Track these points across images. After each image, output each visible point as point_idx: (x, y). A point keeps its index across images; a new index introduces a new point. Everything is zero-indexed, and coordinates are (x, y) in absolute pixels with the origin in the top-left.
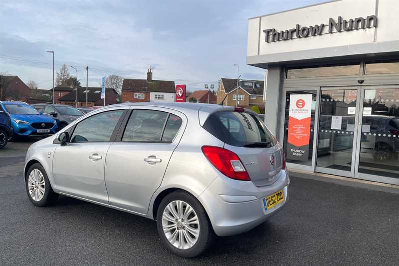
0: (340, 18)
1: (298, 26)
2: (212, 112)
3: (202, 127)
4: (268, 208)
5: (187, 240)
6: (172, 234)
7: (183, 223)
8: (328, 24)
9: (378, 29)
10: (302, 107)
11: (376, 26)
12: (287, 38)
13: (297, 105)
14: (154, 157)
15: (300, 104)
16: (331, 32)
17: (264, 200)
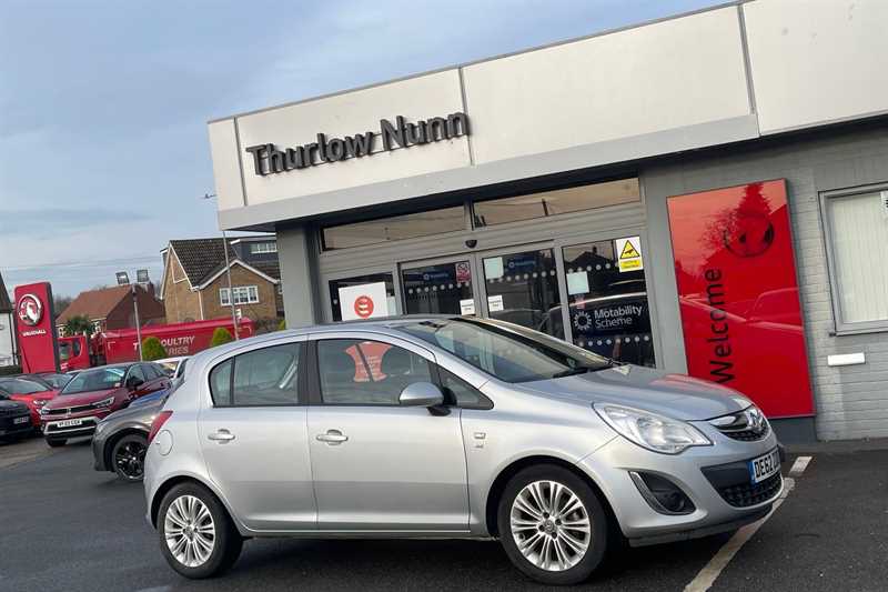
0: (401, 119)
1: (322, 137)
8: (380, 130)
9: (473, 139)
10: (370, 313)
11: (468, 132)
12: (304, 164)
13: (358, 310)
15: (362, 307)
16: (388, 147)
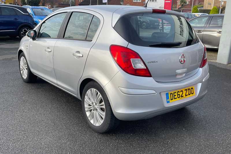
2: (123, 13)
3: (113, 28)
4: (171, 101)
5: (98, 121)
6: (90, 112)
7: (96, 106)
14: (78, 52)
17: (167, 94)
